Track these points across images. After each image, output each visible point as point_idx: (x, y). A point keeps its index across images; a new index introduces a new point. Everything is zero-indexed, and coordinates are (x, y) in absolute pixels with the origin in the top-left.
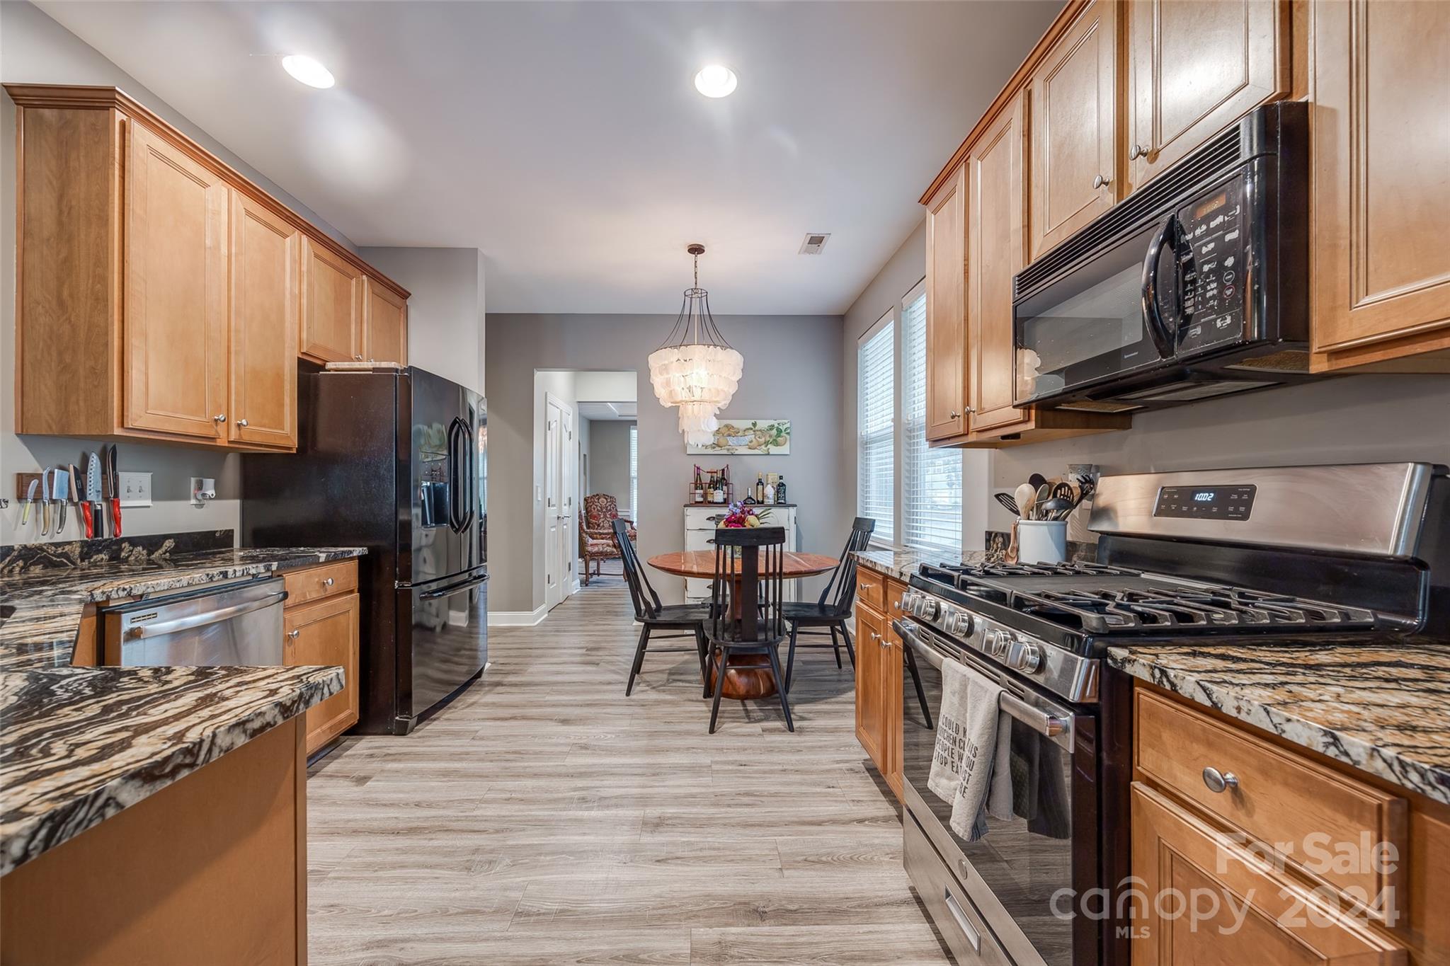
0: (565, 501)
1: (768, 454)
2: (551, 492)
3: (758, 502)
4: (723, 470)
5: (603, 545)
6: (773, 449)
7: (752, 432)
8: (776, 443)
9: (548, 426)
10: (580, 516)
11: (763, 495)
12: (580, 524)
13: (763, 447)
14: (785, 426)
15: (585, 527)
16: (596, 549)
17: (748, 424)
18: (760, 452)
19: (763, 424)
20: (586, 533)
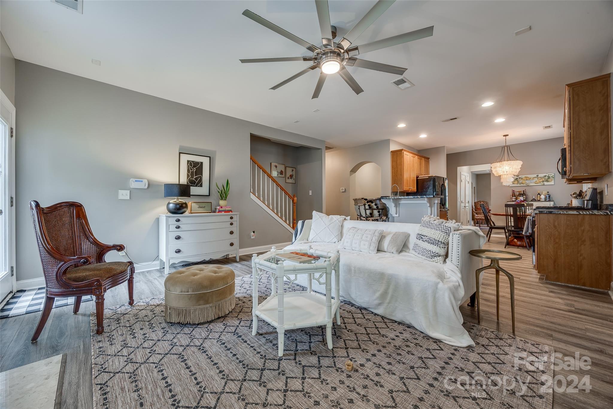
0: (467, 202)
1: (544, 185)
2: (463, 199)
3: (538, 200)
4: (524, 191)
5: (481, 216)
6: (546, 183)
7: (536, 178)
8: (547, 181)
9: (461, 181)
10: (472, 207)
11: (540, 198)
12: (472, 209)
13: (542, 183)
14: (551, 176)
15: (474, 210)
16: (478, 218)
17: (535, 176)
18: (540, 184)
19: (541, 175)
20: (475, 212)
